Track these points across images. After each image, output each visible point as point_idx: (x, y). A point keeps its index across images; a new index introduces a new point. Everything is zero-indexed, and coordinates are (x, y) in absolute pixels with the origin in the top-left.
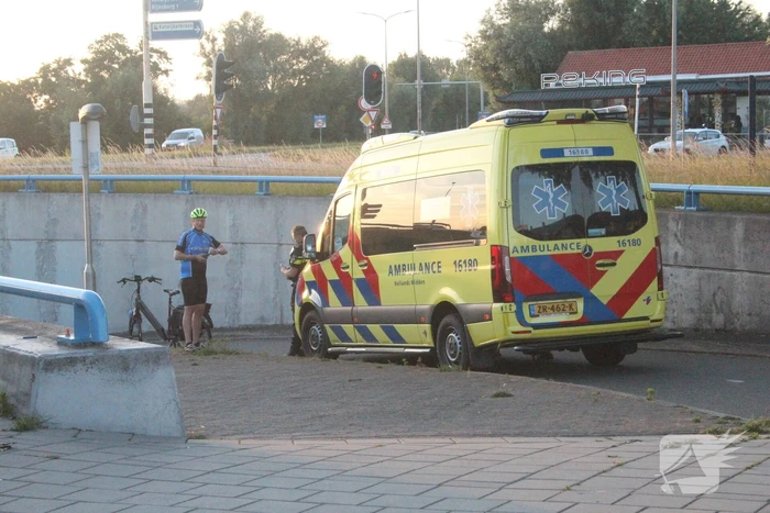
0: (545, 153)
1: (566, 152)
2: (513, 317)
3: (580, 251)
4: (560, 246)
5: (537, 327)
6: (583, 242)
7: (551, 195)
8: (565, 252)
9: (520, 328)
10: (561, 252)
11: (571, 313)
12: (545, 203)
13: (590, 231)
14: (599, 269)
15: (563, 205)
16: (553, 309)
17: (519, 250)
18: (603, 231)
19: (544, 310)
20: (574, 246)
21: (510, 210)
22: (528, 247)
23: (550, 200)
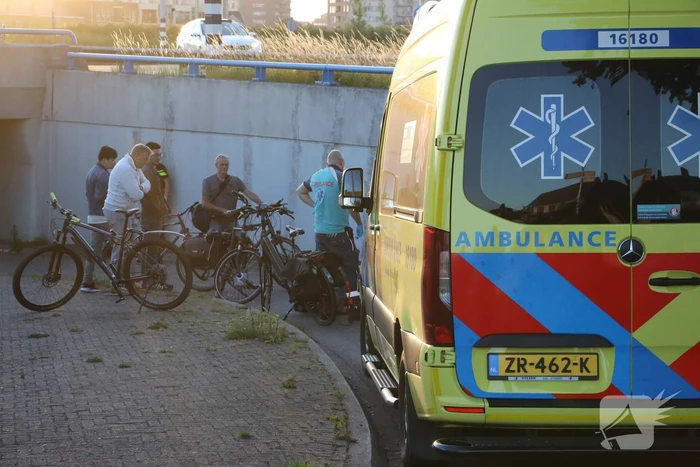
0: (551, 39)
1: (604, 39)
2: (448, 376)
3: (613, 250)
4: (565, 239)
5: (496, 401)
6: (622, 231)
7: (556, 129)
8: (575, 249)
9: (463, 401)
10: (566, 249)
11: (581, 378)
12: (541, 144)
13: (641, 208)
14: (654, 288)
15: (580, 152)
16: (541, 365)
17: (472, 240)
18: (674, 210)
19: (521, 367)
20: (599, 239)
21: (460, 157)
22: (491, 235)
23: (552, 140)
